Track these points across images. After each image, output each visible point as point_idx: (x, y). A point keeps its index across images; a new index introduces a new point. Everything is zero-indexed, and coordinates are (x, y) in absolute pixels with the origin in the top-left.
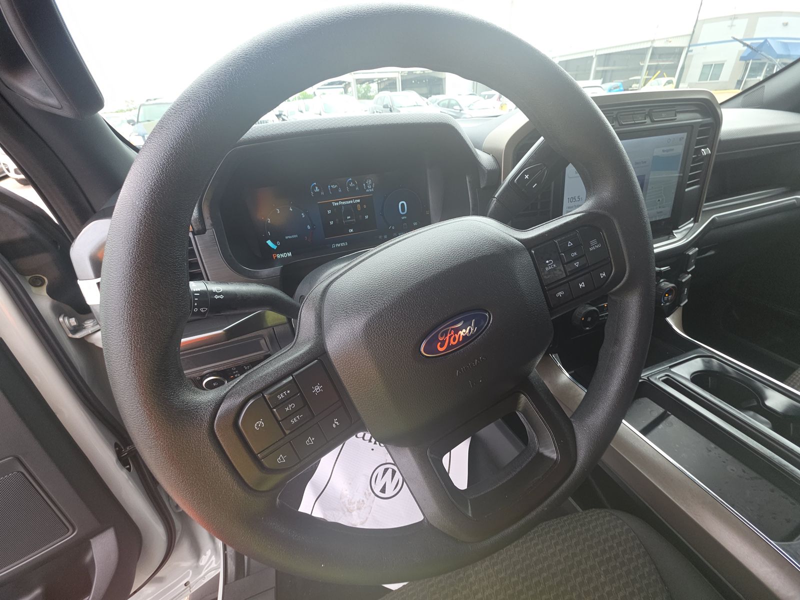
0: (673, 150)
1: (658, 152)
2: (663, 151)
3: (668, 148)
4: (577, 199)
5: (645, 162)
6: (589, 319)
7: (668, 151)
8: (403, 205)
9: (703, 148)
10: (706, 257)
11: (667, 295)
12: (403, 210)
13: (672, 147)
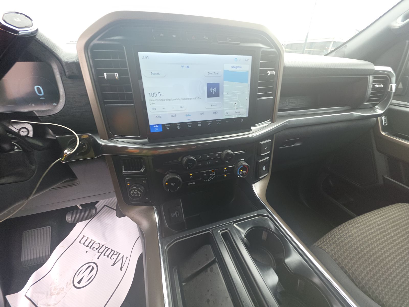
0: (241, 67)
1: (228, 67)
2: (233, 67)
3: (237, 65)
4: (158, 95)
5: (218, 74)
6: (173, 184)
7: (236, 67)
8: (38, 88)
9: (269, 70)
10: (293, 147)
11: (241, 170)
12: (40, 92)
13: (240, 65)
